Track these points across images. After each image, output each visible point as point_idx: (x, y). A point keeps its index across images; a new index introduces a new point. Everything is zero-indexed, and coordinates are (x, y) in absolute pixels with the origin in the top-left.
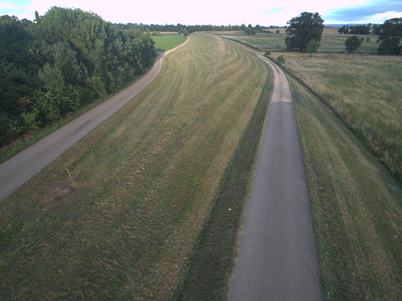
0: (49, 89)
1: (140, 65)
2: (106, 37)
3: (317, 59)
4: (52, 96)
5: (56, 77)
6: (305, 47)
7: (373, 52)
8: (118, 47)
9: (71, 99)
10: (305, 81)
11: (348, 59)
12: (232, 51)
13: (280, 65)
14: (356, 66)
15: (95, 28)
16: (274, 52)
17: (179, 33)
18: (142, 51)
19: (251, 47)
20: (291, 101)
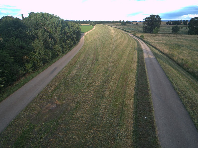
0: (37, 51)
1: (75, 40)
2: (62, 27)
3: (159, 36)
4: (38, 55)
5: (40, 45)
6: (153, 31)
7: (186, 33)
8: (67, 31)
9: (47, 56)
10: (157, 47)
11: (174, 37)
12: (118, 33)
13: (142, 39)
14: (180, 40)
15: (57, 22)
16: (137, 33)
17: (90, 24)
18: (76, 33)
19: (126, 31)
20: (155, 57)
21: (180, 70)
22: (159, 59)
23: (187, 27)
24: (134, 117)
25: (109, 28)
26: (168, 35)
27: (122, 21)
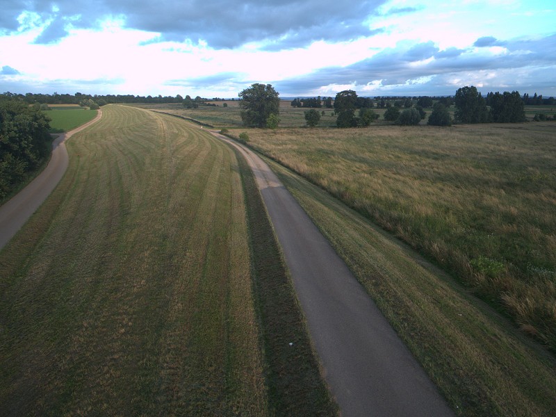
1: (31, 156)
3: (281, 135)
6: (265, 122)
7: (334, 125)
10: (283, 161)
11: (313, 134)
12: (178, 129)
13: (245, 144)
14: (325, 141)
16: (231, 128)
17: (82, 105)
18: (32, 134)
19: (200, 124)
20: (282, 185)
21: (337, 206)
22: (292, 187)
23: (332, 111)
24: (263, 352)
25: (149, 115)
26: (301, 130)
27: (184, 98)
